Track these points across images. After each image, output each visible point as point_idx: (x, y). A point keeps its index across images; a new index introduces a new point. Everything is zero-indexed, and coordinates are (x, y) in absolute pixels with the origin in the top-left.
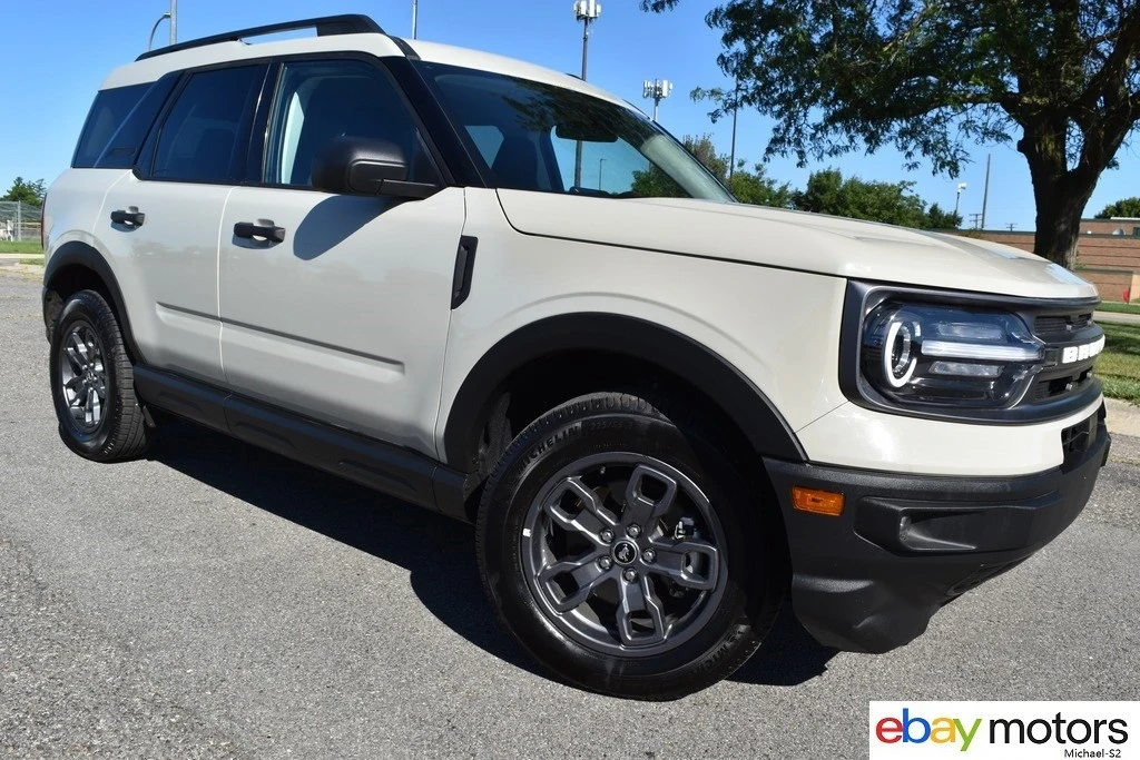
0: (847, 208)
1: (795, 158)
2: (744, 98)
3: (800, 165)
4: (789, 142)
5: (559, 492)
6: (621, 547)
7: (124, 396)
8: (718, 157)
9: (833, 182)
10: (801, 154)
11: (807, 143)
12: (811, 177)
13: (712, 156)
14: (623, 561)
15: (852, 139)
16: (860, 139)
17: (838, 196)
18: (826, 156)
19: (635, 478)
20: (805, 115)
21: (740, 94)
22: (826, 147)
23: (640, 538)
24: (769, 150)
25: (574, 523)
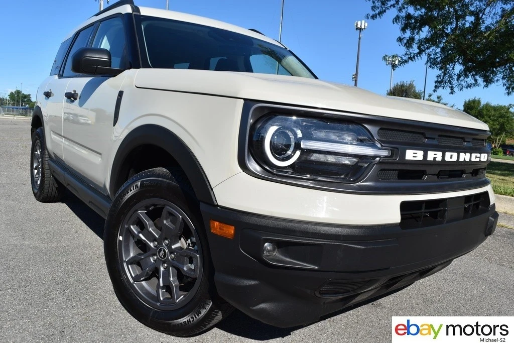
0: (483, 117)
1: (449, 90)
2: (409, 58)
3: (452, 93)
4: (445, 83)
5: (134, 218)
6: (160, 251)
7: (46, 173)
8: (417, 91)
9: (476, 104)
10: (452, 88)
11: (455, 82)
12: (465, 102)
13: (415, 91)
14: (161, 257)
15: (476, 80)
16: (480, 80)
17: (479, 112)
18: (464, 89)
19: (164, 213)
20: (453, 69)
21: (407, 56)
22: (464, 84)
23: (169, 246)
24: (436, 87)
25: (141, 235)
